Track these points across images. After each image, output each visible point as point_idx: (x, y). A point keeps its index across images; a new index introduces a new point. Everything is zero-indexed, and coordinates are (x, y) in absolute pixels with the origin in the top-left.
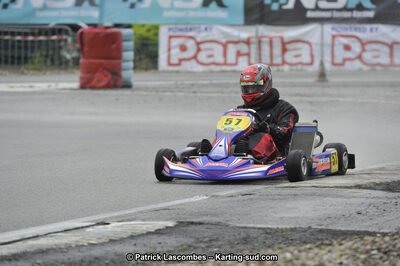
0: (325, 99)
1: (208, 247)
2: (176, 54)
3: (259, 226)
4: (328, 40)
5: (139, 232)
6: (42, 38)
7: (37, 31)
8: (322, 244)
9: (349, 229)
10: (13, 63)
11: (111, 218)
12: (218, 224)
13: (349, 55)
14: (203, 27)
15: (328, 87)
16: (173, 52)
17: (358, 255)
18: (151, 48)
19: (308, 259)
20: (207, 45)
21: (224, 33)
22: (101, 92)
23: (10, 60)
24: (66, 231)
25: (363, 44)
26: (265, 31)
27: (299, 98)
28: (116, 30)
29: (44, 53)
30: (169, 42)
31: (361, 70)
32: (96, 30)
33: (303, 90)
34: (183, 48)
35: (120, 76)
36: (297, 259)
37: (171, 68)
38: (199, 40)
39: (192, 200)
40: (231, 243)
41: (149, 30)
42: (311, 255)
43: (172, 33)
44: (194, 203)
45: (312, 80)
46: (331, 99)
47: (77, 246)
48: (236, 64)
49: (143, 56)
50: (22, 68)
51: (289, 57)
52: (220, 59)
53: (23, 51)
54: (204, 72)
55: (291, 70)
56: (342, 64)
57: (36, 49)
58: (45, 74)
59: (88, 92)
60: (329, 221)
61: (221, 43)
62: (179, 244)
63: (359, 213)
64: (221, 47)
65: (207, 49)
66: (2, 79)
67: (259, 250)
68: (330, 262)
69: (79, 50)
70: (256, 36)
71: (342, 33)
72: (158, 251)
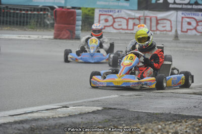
0: (177, 49)
1: (118, 121)
2: (102, 22)
3: (144, 111)
4: (180, 19)
5: (83, 112)
6: (35, 13)
7: (33, 9)
8: (177, 121)
9: (190, 115)
10: (20, 25)
11: (70, 104)
12: (123, 110)
13: (190, 27)
14: (117, 10)
15: (179, 43)
17: (195, 128)
18: (90, 20)
19: (169, 129)
20: (119, 20)
21: (129, 15)
22: (65, 41)
23: (19, 23)
24: (47, 110)
25: (197, 22)
26: (148, 13)
28: (73, 10)
29: (36, 20)
30: (99, 17)
31: (196, 35)
32: (63, 10)
34: (106, 21)
35: (75, 33)
36: (164, 129)
38: (114, 17)
39: (111, 97)
40: (130, 119)
41: (89, 11)
42: (171, 127)
43: (101, 13)
44: (111, 98)
45: (171, 39)
46: (181, 49)
47: (53, 118)
48: (133, 30)
49: (86, 24)
50: (25, 27)
51: (160, 27)
52: (125, 27)
53: (25, 19)
54: (117, 33)
55: (161, 34)
56: (187, 32)
57: (32, 18)
58: (36, 31)
59: (58, 41)
60: (180, 110)
61: (125, 19)
62: (104, 119)
63: (195, 107)
64: (125, 21)
65: (118, 22)
66: (15, 32)
67: (144, 124)
68: (181, 131)
69: (54, 20)
70: (144, 16)
71: (187, 16)
72: (93, 122)
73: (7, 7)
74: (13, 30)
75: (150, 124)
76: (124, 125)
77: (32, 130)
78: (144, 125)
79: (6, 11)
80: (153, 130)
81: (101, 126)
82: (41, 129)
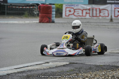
0: (112, 27)
1: (79, 70)
3: (94, 64)
4: (113, 9)
5: (58, 65)
6: (28, 7)
7: (26, 5)
8: (113, 70)
10: (19, 15)
11: (50, 61)
12: (82, 63)
14: (76, 5)
15: (113, 23)
16: (67, 12)
18: (60, 11)
20: (77, 10)
21: (82, 7)
22: (45, 24)
23: (18, 14)
24: (36, 65)
26: (94, 6)
28: (50, 5)
29: (28, 12)
30: (66, 9)
32: (44, 5)
33: (105, 24)
34: (70, 11)
35: (51, 19)
36: (106, 74)
37: (66, 17)
38: (75, 9)
40: (86, 69)
41: (60, 6)
42: (110, 73)
43: (67, 7)
45: (108, 21)
46: (114, 27)
47: (40, 69)
48: (86, 16)
49: (58, 13)
50: (22, 16)
51: (101, 14)
52: (81, 15)
53: (22, 11)
54: (76, 18)
55: (102, 18)
56: (117, 17)
57: (26, 11)
58: (29, 18)
59: (42, 24)
60: (115, 63)
62: (70, 69)
64: (81, 11)
65: (77, 12)
66: (16, 19)
68: (116, 75)
69: (39, 11)
70: (92, 8)
71: (118, 7)
72: (64, 71)
73: (11, 5)
74: (15, 18)
75: (98, 72)
76: (82, 73)
77: (28, 76)
78: (94, 72)
79: (10, 7)
80: (100, 75)
81: (68, 73)
82: (33, 76)
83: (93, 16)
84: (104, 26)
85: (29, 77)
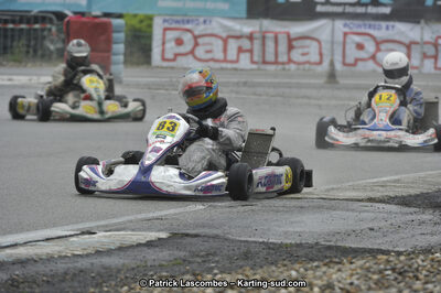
0: (333, 102)
1: (204, 261)
2: (170, 45)
3: (261, 240)
4: (340, 37)
5: (128, 243)
6: (23, 26)
7: (18, 18)
8: (331, 262)
9: (361, 246)
11: (98, 227)
12: (215, 237)
13: (362, 54)
14: (201, 20)
15: (339, 89)
16: (168, 46)
17: (370, 275)
18: (143, 41)
19: (315, 278)
20: (207, 39)
21: (225, 27)
24: (48, 239)
25: (378, 43)
26: (270, 25)
27: (306, 101)
29: (25, 43)
30: (164, 35)
31: (374, 71)
32: (84, 19)
33: (310, 92)
34: (179, 42)
35: (109, 70)
36: (303, 278)
37: (165, 64)
38: (197, 33)
40: (230, 258)
41: (141, 21)
42: (318, 273)
43: (167, 25)
44: (189, 213)
45: (322, 81)
46: (342, 102)
47: (60, 257)
48: (237, 61)
49: (134, 49)
51: (296, 56)
52: (220, 55)
55: (298, 69)
56: (355, 65)
57: (17, 38)
58: (26, 66)
60: (338, 236)
61: (220, 37)
62: (172, 258)
63: (372, 229)
64: (220, 42)
65: (204, 44)
67: (261, 267)
68: (339, 282)
69: (63, 41)
70: (260, 31)
71: (355, 30)
72: (149, 264)
75: (274, 268)
76: (216, 271)
77: (14, 283)
78: (260, 271)
81: (164, 274)
82: (34, 282)
83: (264, 62)
84: (303, 97)
85: (18, 287)
